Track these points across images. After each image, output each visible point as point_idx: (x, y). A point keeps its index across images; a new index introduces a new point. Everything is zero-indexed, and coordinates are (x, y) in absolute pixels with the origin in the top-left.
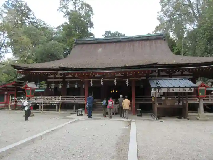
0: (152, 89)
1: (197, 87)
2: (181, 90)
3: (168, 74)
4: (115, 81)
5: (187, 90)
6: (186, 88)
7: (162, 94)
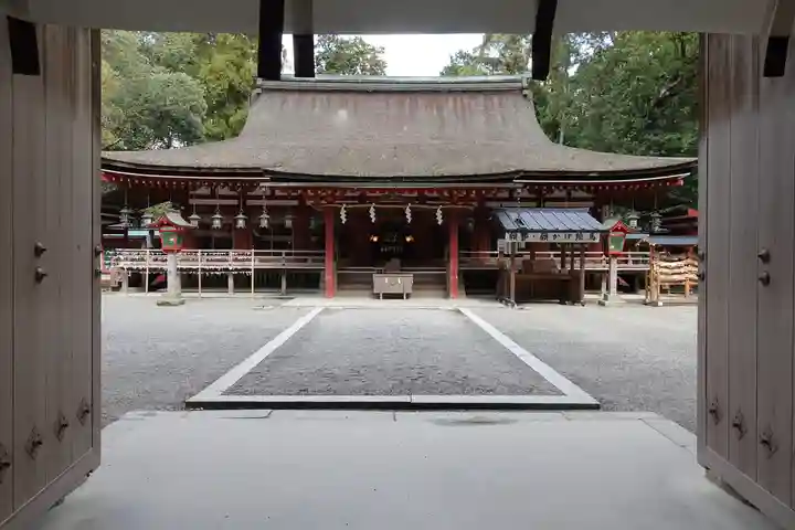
0: (507, 235)
1: (608, 231)
2: (573, 239)
3: (533, 196)
5: (586, 238)
6: (582, 234)
7: (523, 246)
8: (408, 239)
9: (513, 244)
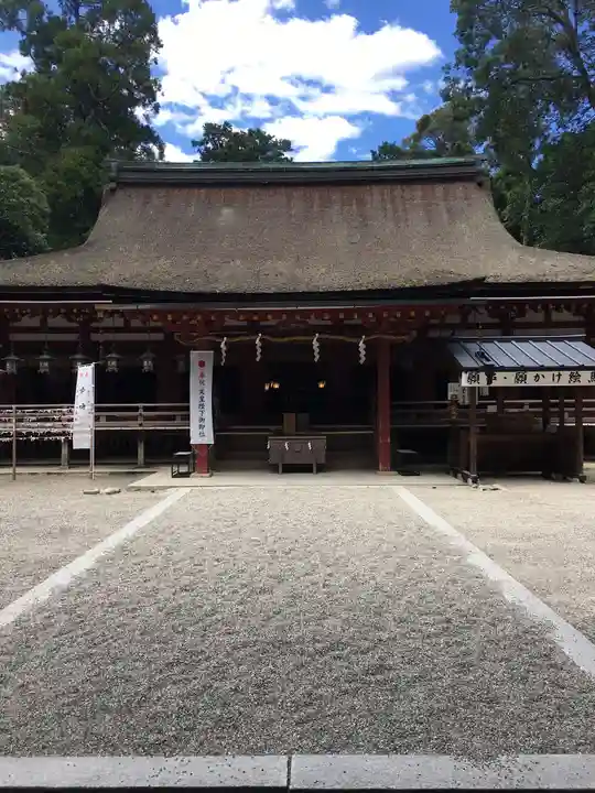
0: (464, 376)
2: (565, 380)
4: (316, 344)
5: (584, 379)
6: (580, 373)
7: (486, 393)
8: (321, 386)
9: (472, 389)
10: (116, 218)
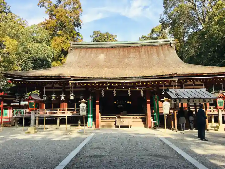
10: (70, 58)
